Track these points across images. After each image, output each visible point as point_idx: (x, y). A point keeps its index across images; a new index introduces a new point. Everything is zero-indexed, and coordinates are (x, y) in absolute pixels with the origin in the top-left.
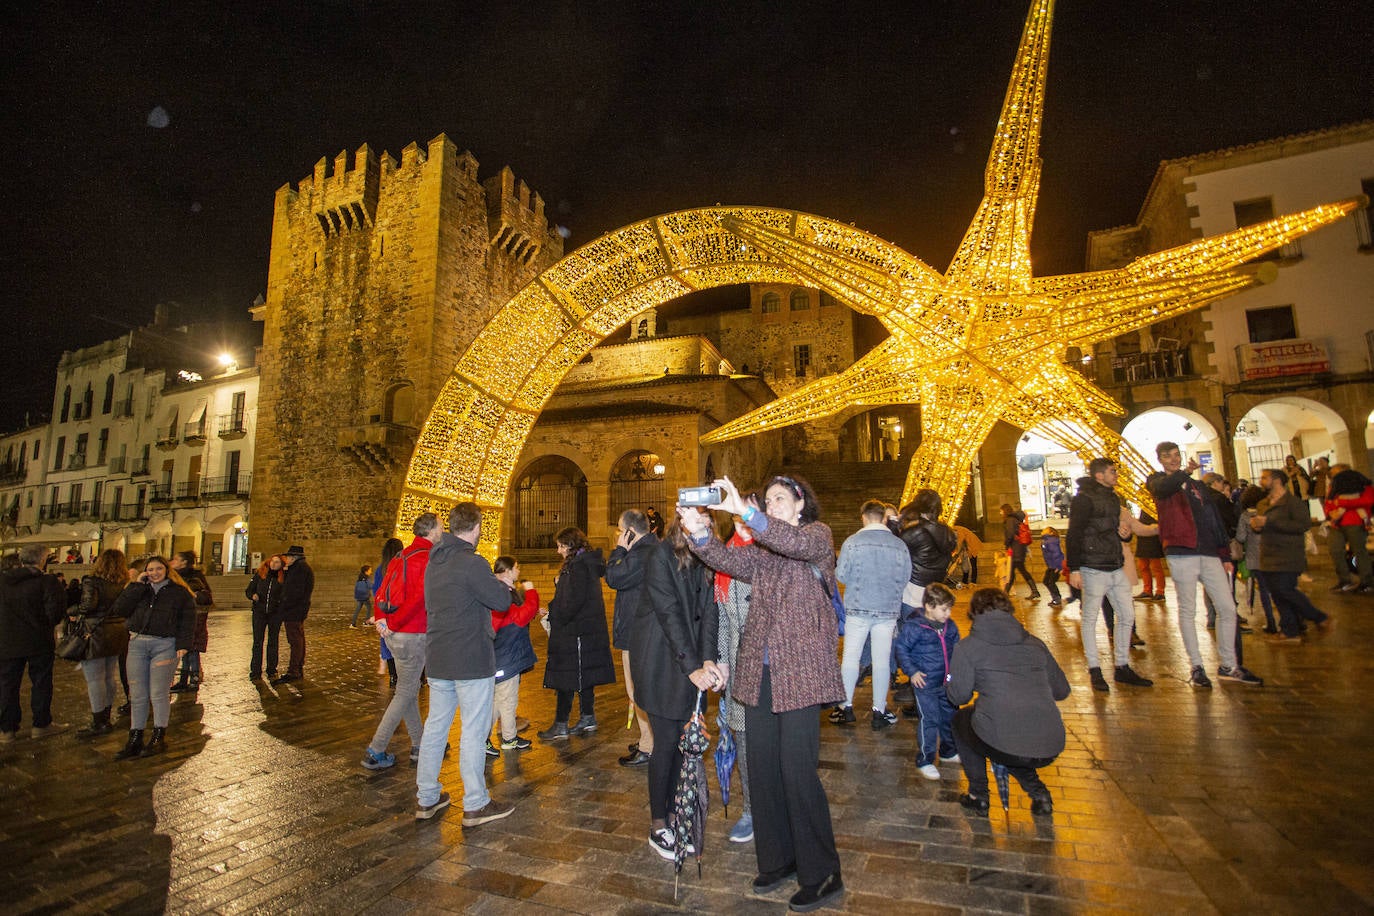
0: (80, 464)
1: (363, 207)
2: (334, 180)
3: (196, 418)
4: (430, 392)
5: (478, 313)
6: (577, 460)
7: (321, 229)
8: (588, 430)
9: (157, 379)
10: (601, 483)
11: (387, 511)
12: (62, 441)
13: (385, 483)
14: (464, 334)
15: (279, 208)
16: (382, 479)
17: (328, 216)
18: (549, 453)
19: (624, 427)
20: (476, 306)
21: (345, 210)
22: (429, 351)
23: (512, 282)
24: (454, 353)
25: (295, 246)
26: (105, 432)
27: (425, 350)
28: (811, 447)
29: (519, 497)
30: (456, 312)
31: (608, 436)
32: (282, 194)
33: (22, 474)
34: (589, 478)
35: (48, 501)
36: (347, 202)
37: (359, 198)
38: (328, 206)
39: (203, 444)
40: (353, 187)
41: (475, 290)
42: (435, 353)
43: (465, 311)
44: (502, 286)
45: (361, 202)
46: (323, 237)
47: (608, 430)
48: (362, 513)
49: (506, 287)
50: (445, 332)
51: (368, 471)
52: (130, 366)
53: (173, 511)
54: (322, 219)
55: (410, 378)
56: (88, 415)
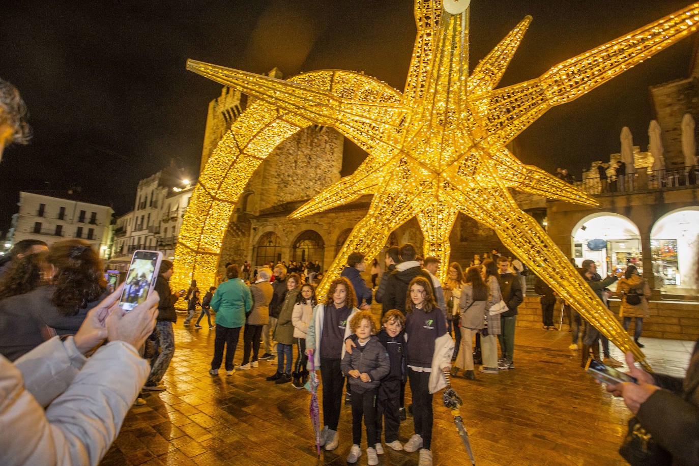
0: (141, 229)
1: (239, 107)
2: (229, 95)
3: (175, 209)
4: (261, 197)
5: (291, 157)
6: (321, 233)
7: (224, 119)
8: (328, 217)
9: (165, 191)
10: (331, 246)
11: (240, 255)
12: (137, 217)
13: (240, 242)
14: (282, 168)
15: (210, 111)
16: (239, 239)
17: (226, 113)
18: (308, 229)
19: (344, 216)
20: (290, 154)
21: (232, 109)
22: (262, 176)
23: (312, 141)
24: (276, 177)
25: (215, 128)
26: (149, 214)
27: (260, 176)
28: (481, 232)
29: (295, 251)
30: (278, 157)
31: (336, 220)
32: (212, 104)
33: (125, 232)
34: (326, 243)
35: (131, 244)
36: (233, 105)
37: (237, 103)
38: (226, 108)
39: (176, 220)
40: (236, 98)
41: (290, 145)
42: (265, 177)
43: (283, 156)
44: (307, 143)
45: (238, 105)
46: (225, 123)
47: (337, 218)
48: (230, 256)
49: (309, 144)
50: (271, 167)
51: (233, 236)
52: (159, 185)
53: (165, 250)
54: (224, 114)
55: (254, 190)
56: (145, 207)
